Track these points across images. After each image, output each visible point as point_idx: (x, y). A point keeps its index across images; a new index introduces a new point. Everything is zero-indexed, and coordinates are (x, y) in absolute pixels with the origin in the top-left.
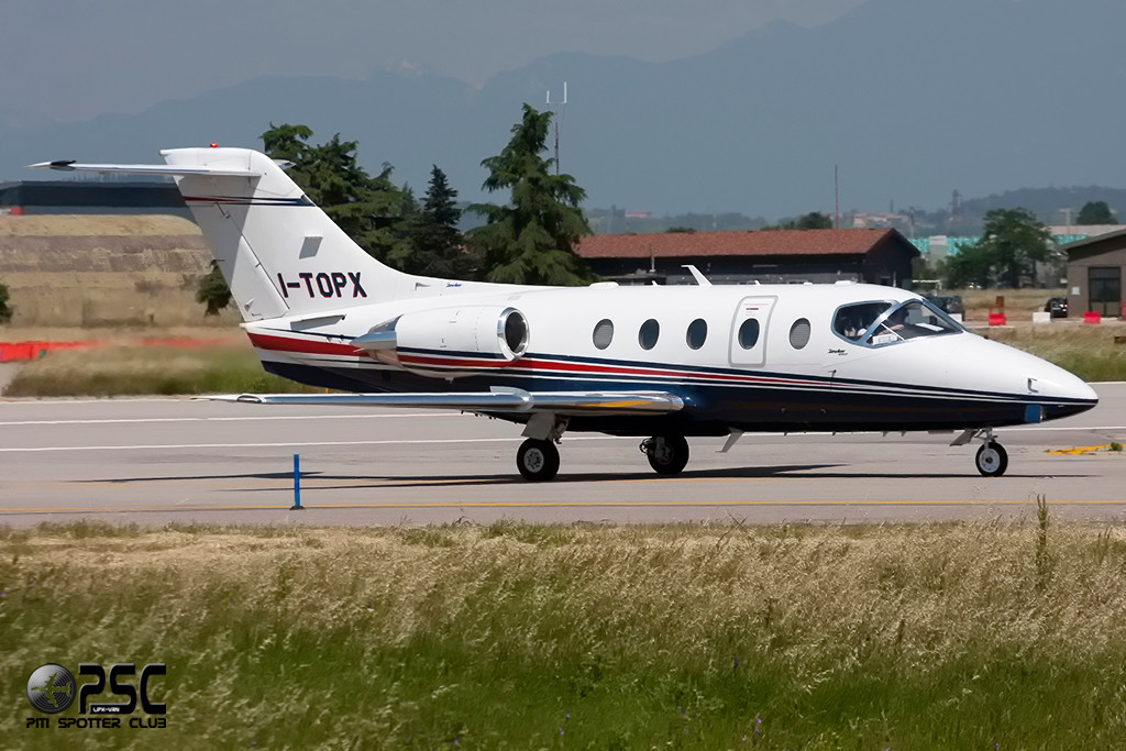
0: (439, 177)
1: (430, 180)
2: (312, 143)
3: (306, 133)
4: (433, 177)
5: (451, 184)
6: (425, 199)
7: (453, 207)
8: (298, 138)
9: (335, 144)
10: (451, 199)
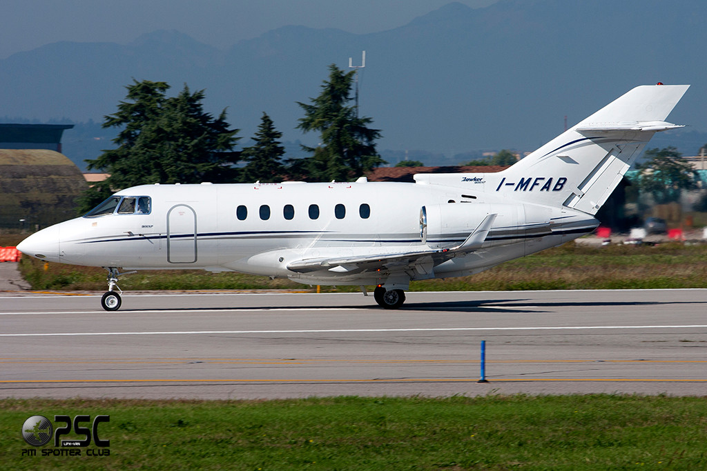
0: (267, 121)
1: (260, 124)
2: (169, 94)
3: (164, 87)
4: (262, 122)
5: (277, 127)
6: (256, 140)
7: (279, 145)
8: (158, 91)
9: (186, 94)
10: (276, 140)
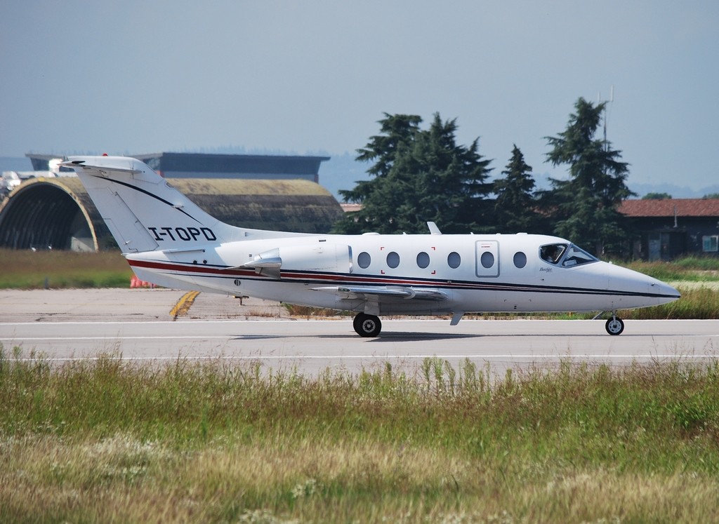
0: (517, 154)
1: (511, 157)
3: (417, 119)
4: (512, 155)
6: (506, 172)
7: (529, 178)
8: (411, 124)
10: (526, 173)
